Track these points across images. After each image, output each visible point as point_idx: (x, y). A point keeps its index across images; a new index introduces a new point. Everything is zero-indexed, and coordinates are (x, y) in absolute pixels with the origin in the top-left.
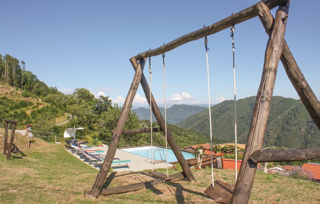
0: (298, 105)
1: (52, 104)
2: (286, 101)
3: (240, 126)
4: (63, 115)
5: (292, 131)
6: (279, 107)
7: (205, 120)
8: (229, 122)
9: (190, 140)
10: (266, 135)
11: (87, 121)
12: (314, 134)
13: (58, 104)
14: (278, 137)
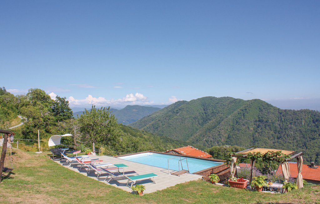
0: (247, 105)
1: (4, 105)
2: (236, 102)
3: (193, 126)
4: (16, 117)
5: (242, 130)
6: (230, 107)
7: (159, 120)
8: (182, 122)
9: (146, 141)
10: (218, 134)
11: (44, 123)
12: (261, 132)
13: (10, 106)
14: (229, 136)
